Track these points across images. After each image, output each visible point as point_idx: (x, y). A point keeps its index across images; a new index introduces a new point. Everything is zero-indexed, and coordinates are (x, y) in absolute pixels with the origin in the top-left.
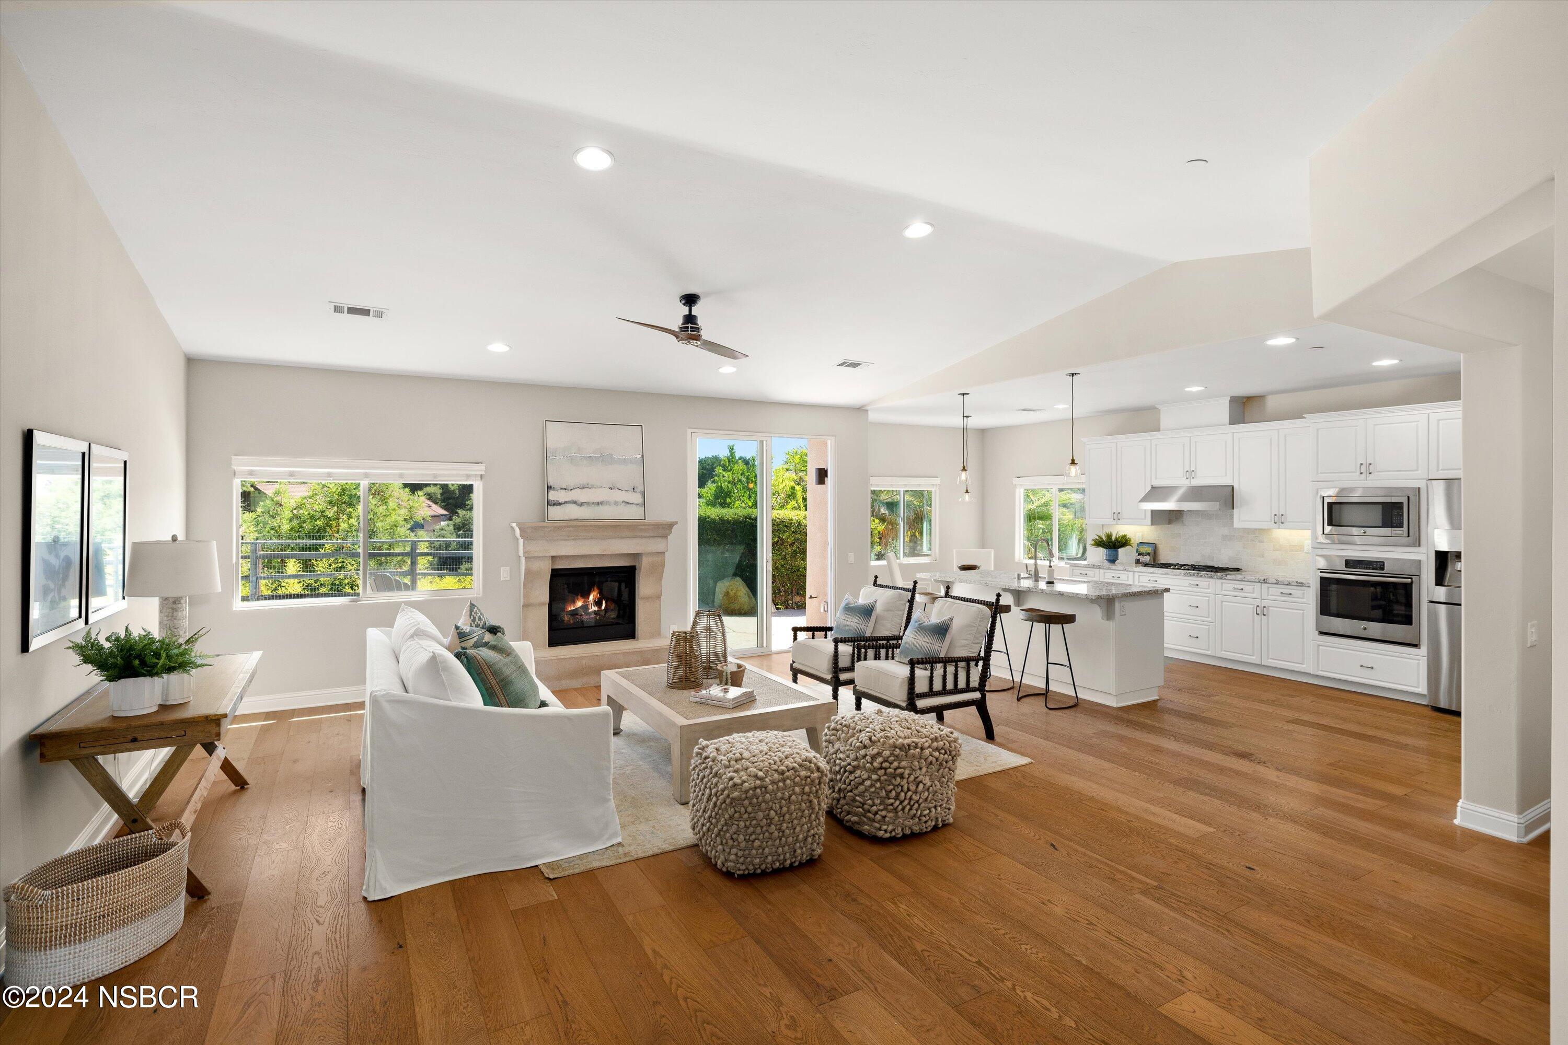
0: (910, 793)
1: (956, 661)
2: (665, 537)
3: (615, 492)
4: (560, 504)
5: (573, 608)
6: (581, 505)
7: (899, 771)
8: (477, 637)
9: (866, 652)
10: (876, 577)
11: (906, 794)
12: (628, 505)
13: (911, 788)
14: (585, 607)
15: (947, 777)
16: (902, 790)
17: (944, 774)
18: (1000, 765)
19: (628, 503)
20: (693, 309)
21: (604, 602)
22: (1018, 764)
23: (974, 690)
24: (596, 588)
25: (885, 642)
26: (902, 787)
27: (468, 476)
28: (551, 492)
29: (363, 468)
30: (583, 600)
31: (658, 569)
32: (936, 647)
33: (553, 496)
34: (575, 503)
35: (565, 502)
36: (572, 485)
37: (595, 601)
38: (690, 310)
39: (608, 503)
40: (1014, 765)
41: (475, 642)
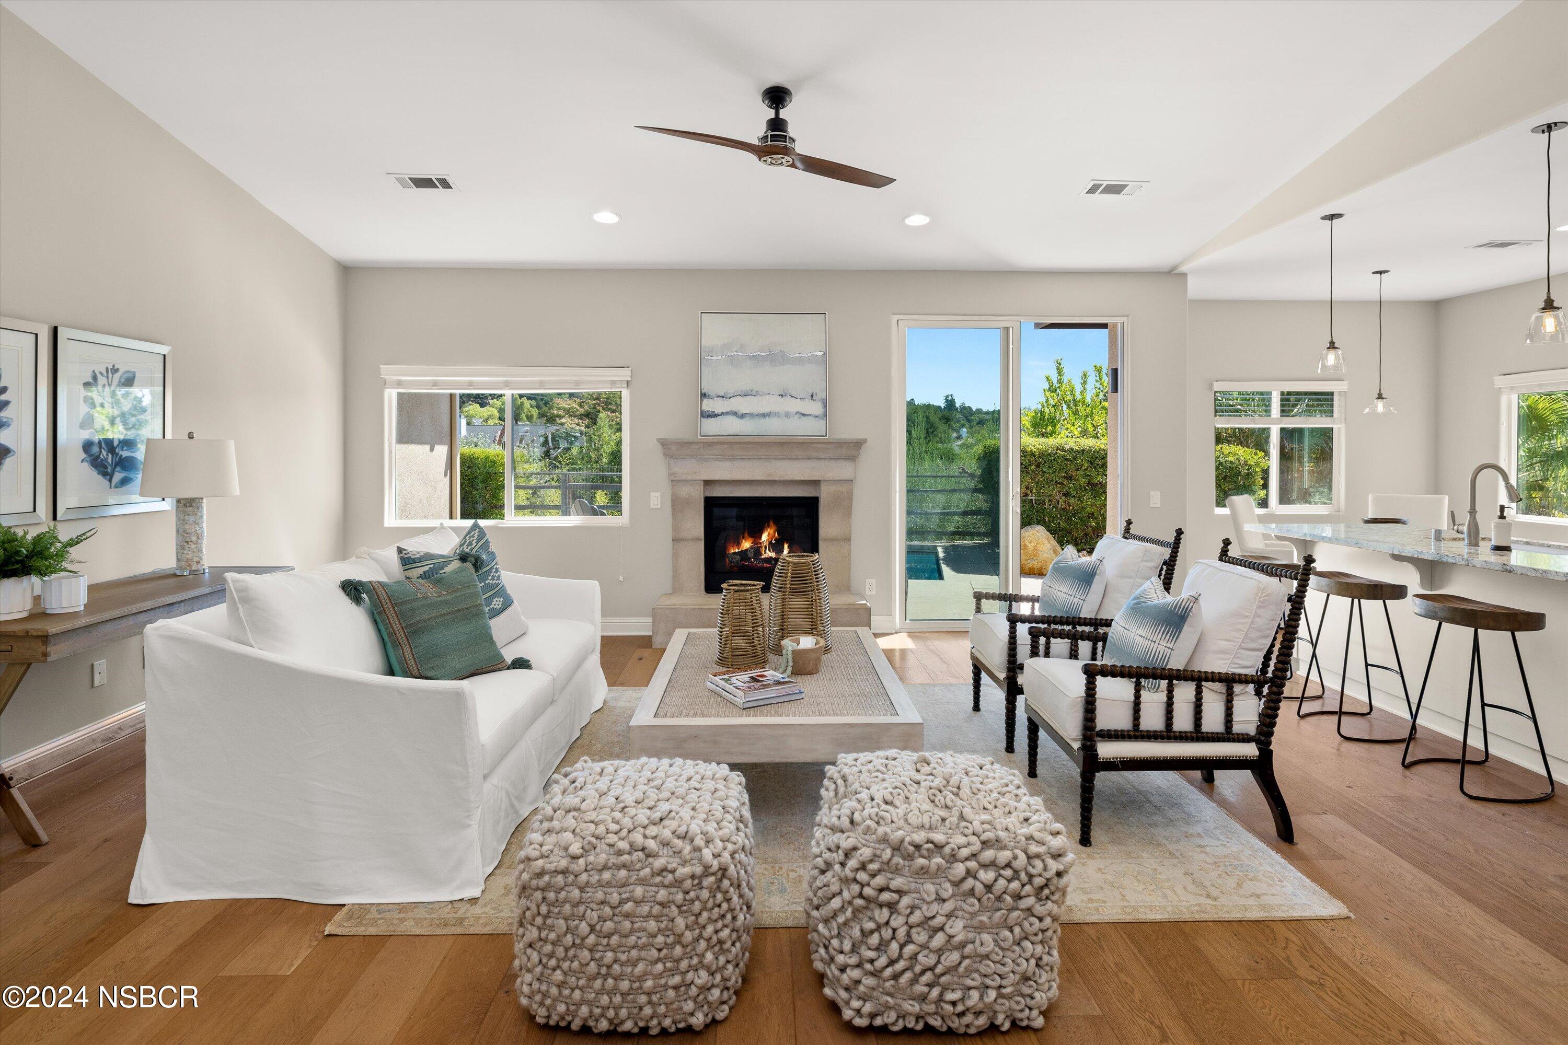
0: (910, 949)
1: (1199, 679)
2: (852, 459)
3: (788, 399)
4: (716, 416)
5: (737, 551)
6: (742, 416)
7: (886, 896)
8: (432, 566)
9: (1048, 644)
10: (1129, 523)
11: (902, 947)
12: (803, 418)
13: (915, 936)
14: (757, 551)
15: (1017, 930)
16: (893, 938)
17: (1011, 922)
18: (1263, 907)
19: (804, 415)
20: (781, 111)
21: (786, 546)
22: (1308, 914)
23: (1244, 739)
24: (771, 523)
25: (1087, 629)
26: (894, 930)
27: (613, 383)
28: (705, 401)
29: (503, 376)
30: (751, 540)
31: (845, 504)
32: (1161, 648)
33: (708, 405)
34: (735, 414)
35: (723, 414)
36: (731, 392)
37: (770, 543)
38: (777, 113)
39: (777, 415)
40: (1296, 914)
41: (425, 572)
